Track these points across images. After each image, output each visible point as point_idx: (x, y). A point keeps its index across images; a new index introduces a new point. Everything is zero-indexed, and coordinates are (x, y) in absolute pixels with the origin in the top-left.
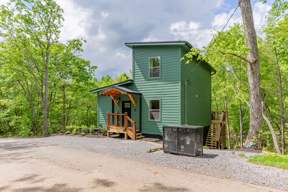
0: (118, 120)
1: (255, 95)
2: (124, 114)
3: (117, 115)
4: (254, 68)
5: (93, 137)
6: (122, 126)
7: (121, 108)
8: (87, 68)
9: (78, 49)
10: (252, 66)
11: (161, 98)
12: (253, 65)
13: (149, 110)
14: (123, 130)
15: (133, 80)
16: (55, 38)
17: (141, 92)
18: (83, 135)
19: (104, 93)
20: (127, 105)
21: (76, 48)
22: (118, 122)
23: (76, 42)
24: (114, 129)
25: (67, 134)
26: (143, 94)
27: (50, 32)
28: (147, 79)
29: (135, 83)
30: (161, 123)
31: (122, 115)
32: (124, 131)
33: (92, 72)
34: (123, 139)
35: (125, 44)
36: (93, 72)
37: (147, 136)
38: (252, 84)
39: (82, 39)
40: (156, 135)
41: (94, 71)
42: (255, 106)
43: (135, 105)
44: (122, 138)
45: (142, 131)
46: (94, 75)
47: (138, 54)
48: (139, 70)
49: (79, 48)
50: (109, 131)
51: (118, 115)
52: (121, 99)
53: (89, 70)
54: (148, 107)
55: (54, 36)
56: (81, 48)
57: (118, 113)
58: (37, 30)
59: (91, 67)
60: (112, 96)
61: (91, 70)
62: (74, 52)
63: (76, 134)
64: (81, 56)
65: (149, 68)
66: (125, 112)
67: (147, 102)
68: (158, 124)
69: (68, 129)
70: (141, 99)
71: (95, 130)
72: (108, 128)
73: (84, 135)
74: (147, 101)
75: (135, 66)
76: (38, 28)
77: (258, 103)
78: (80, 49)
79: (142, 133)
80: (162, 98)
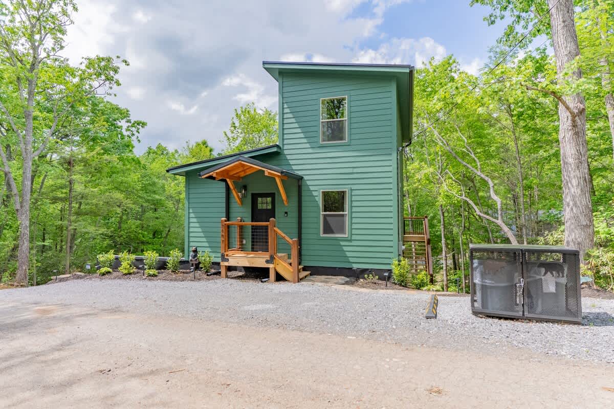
0: (242, 238)
1: (580, 178)
2: (269, 223)
3: (240, 226)
4: (579, 123)
5: (183, 281)
6: (252, 251)
7: (250, 210)
8: (123, 124)
9: (109, 79)
10: (576, 121)
11: (350, 186)
12: (577, 118)
13: (321, 213)
14: (265, 260)
15: (281, 146)
16: (53, 46)
17: (300, 173)
18: (152, 276)
19: (216, 173)
20: (264, 204)
21: (103, 77)
22: (242, 242)
23: (103, 64)
24: (239, 259)
25: (104, 274)
26: (306, 178)
27: (39, 32)
28: (314, 145)
29: (286, 152)
30: (351, 241)
31: (252, 226)
32: (267, 262)
33: (133, 135)
34: (265, 282)
35: (264, 63)
36: (136, 134)
37: (316, 271)
38: (573, 156)
39: (118, 57)
40: (339, 268)
41: (139, 133)
42: (581, 202)
43: (286, 201)
44: (263, 280)
45: (303, 262)
46: (139, 140)
47: (292, 89)
48: (296, 125)
49: (112, 77)
50: (226, 264)
51: (242, 226)
52: (249, 188)
53: (127, 130)
54: (318, 206)
55: (49, 42)
56: (116, 77)
57: (241, 222)
58: (7, 23)
59: (132, 122)
60: (231, 182)
61: (133, 129)
62: (99, 86)
63: (130, 274)
64: (115, 95)
65: (321, 121)
66: (271, 219)
67: (317, 196)
68: (342, 243)
69: (104, 262)
70: (300, 187)
71: (180, 262)
72: (223, 256)
73: (154, 276)
74: (315, 194)
75: (285, 116)
76: (9, 18)
77: (587, 195)
78: (112, 80)
79: (302, 266)
80: (352, 186)
